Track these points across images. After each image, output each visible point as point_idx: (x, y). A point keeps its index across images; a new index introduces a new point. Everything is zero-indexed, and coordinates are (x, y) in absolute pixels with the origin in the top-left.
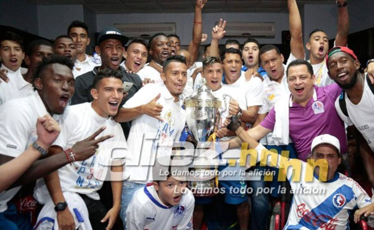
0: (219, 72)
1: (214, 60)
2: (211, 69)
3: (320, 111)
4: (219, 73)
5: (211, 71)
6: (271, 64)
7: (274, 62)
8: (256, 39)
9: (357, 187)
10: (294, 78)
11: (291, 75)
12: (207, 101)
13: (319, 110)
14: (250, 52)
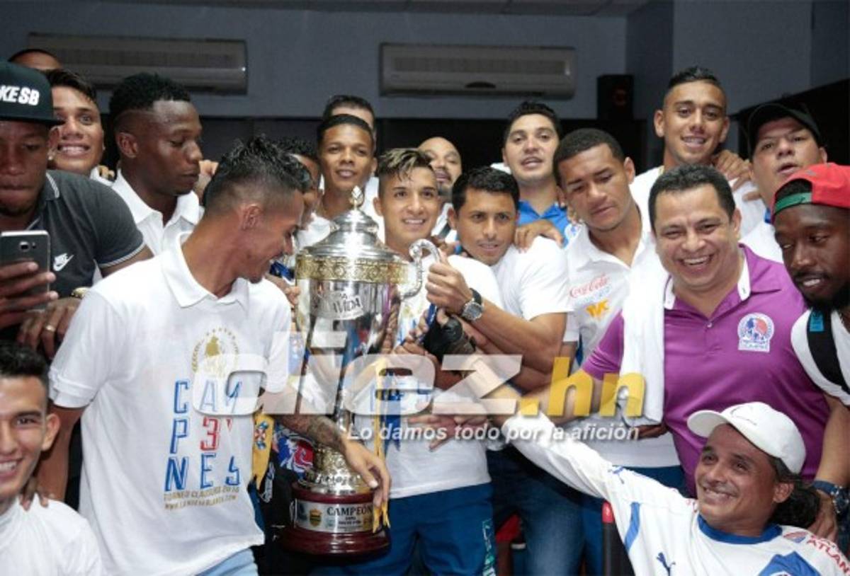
0: (429, 197)
1: (412, 160)
2: (405, 183)
3: (756, 346)
4: (428, 199)
5: (403, 193)
6: (596, 191)
7: (601, 186)
8: (550, 104)
9: (841, 569)
10: (679, 231)
11: (664, 222)
12: (362, 263)
13: (755, 342)
14: (531, 146)
